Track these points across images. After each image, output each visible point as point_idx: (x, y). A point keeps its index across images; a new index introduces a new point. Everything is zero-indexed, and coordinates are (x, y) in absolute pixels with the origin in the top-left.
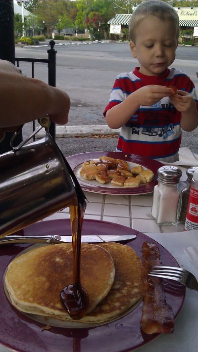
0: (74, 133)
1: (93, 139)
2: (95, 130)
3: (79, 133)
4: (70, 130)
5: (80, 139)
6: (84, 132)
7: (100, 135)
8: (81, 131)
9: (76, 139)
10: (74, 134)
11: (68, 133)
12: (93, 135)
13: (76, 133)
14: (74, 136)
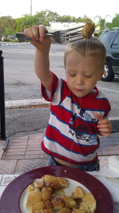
1: (30, 109)
2: (31, 103)
3: (21, 105)
4: (15, 103)
5: (22, 109)
6: (25, 104)
7: (35, 106)
9: (19, 109)
10: (18, 106)
11: (14, 105)
12: (31, 106)
14: (18, 107)
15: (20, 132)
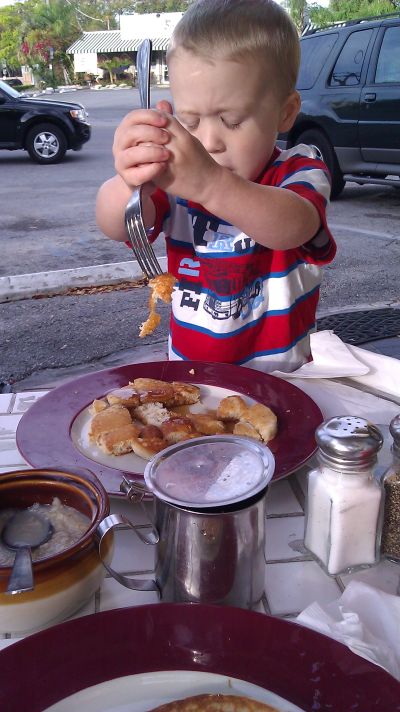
0: (29, 290)
1: (72, 298)
2: (74, 279)
3: (41, 288)
4: (20, 284)
5: (45, 300)
6: (52, 286)
7: (87, 289)
8: (45, 284)
9: (36, 302)
10: (31, 293)
11: (17, 290)
12: (72, 291)
13: (33, 289)
14: (30, 296)
15: (44, 368)
